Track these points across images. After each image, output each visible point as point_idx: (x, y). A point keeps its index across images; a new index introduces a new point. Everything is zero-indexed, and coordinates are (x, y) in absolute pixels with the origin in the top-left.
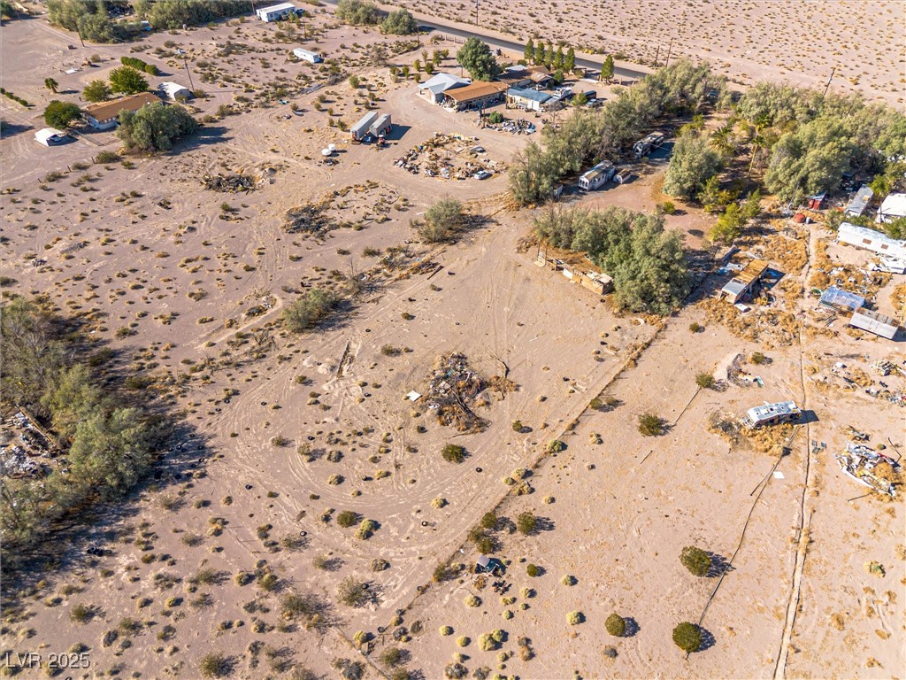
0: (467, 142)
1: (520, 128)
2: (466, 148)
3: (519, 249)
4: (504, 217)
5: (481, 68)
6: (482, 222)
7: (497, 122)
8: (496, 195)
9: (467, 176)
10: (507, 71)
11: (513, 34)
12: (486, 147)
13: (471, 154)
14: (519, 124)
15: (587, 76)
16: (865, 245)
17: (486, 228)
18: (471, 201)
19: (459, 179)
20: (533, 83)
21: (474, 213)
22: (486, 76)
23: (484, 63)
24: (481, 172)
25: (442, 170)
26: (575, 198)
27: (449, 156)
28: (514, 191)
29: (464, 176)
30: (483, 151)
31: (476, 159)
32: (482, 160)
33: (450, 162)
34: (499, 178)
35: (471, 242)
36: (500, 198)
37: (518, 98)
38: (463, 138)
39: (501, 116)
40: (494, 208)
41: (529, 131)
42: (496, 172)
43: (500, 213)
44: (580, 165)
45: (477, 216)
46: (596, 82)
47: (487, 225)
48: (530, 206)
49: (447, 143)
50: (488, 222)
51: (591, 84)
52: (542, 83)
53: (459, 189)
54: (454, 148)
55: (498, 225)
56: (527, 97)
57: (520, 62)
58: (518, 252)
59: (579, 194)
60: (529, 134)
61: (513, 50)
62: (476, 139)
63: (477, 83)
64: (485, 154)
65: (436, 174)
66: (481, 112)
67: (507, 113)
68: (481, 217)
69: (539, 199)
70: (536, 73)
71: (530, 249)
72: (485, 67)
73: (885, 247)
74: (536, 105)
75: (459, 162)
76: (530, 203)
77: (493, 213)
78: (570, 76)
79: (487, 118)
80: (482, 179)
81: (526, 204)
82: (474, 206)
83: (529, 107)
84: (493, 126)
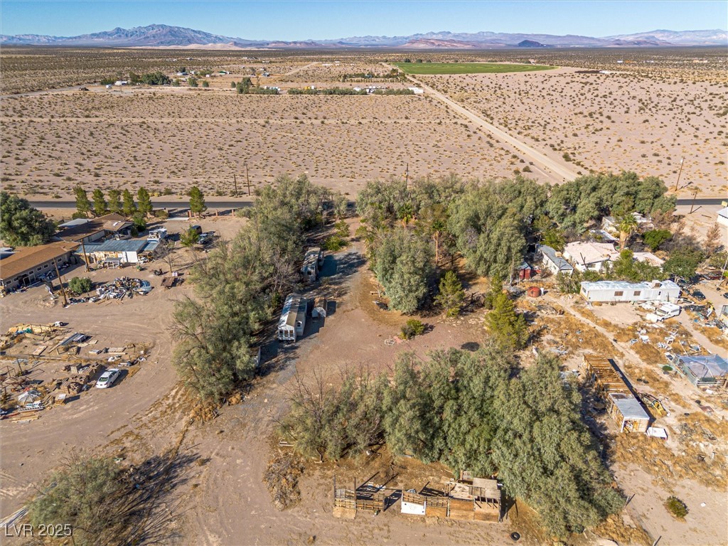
0: (48, 334)
1: (128, 289)
2: (51, 343)
3: (283, 496)
4: (203, 441)
5: (24, 229)
6: (167, 471)
7: (85, 292)
8: (157, 404)
9: (80, 390)
10: (60, 228)
11: (45, 194)
12: (88, 331)
13: (67, 350)
14: (122, 285)
15: (171, 215)
16: (618, 298)
17: (184, 481)
18: (116, 435)
19: (66, 401)
20: (109, 234)
21: (138, 458)
22: (35, 238)
23: (27, 221)
24: (106, 375)
25: (22, 397)
26: (288, 359)
27: (24, 368)
28: (193, 385)
29: (73, 393)
30: (86, 339)
31: (81, 355)
32: (93, 353)
33: (31, 377)
34: (142, 372)
35: (174, 534)
36: (170, 406)
37: (100, 255)
38: (37, 330)
39: (88, 281)
40: (171, 430)
41: (143, 289)
42: (132, 364)
43: (189, 436)
44: (272, 309)
45: (148, 463)
46: (187, 219)
47: (182, 473)
48: (234, 400)
49: (9, 347)
50: (180, 465)
51: (181, 221)
52: (123, 231)
53: (76, 422)
54: (27, 351)
55: (204, 462)
56: (115, 250)
57: (75, 217)
58: (286, 507)
59: (286, 351)
60: (146, 293)
61: (55, 209)
62: (63, 324)
63: (22, 251)
64: (92, 342)
65: (12, 409)
66: (50, 285)
67: (95, 276)
68: (158, 461)
69: (240, 383)
70: (109, 222)
71: (301, 486)
72: (30, 226)
73: (637, 293)
74: (132, 257)
75: (50, 370)
76: (229, 394)
77: (175, 441)
78: (150, 219)
79: (66, 290)
80: (112, 385)
81: (224, 398)
82: (128, 445)
83: (124, 261)
84: (82, 297)
